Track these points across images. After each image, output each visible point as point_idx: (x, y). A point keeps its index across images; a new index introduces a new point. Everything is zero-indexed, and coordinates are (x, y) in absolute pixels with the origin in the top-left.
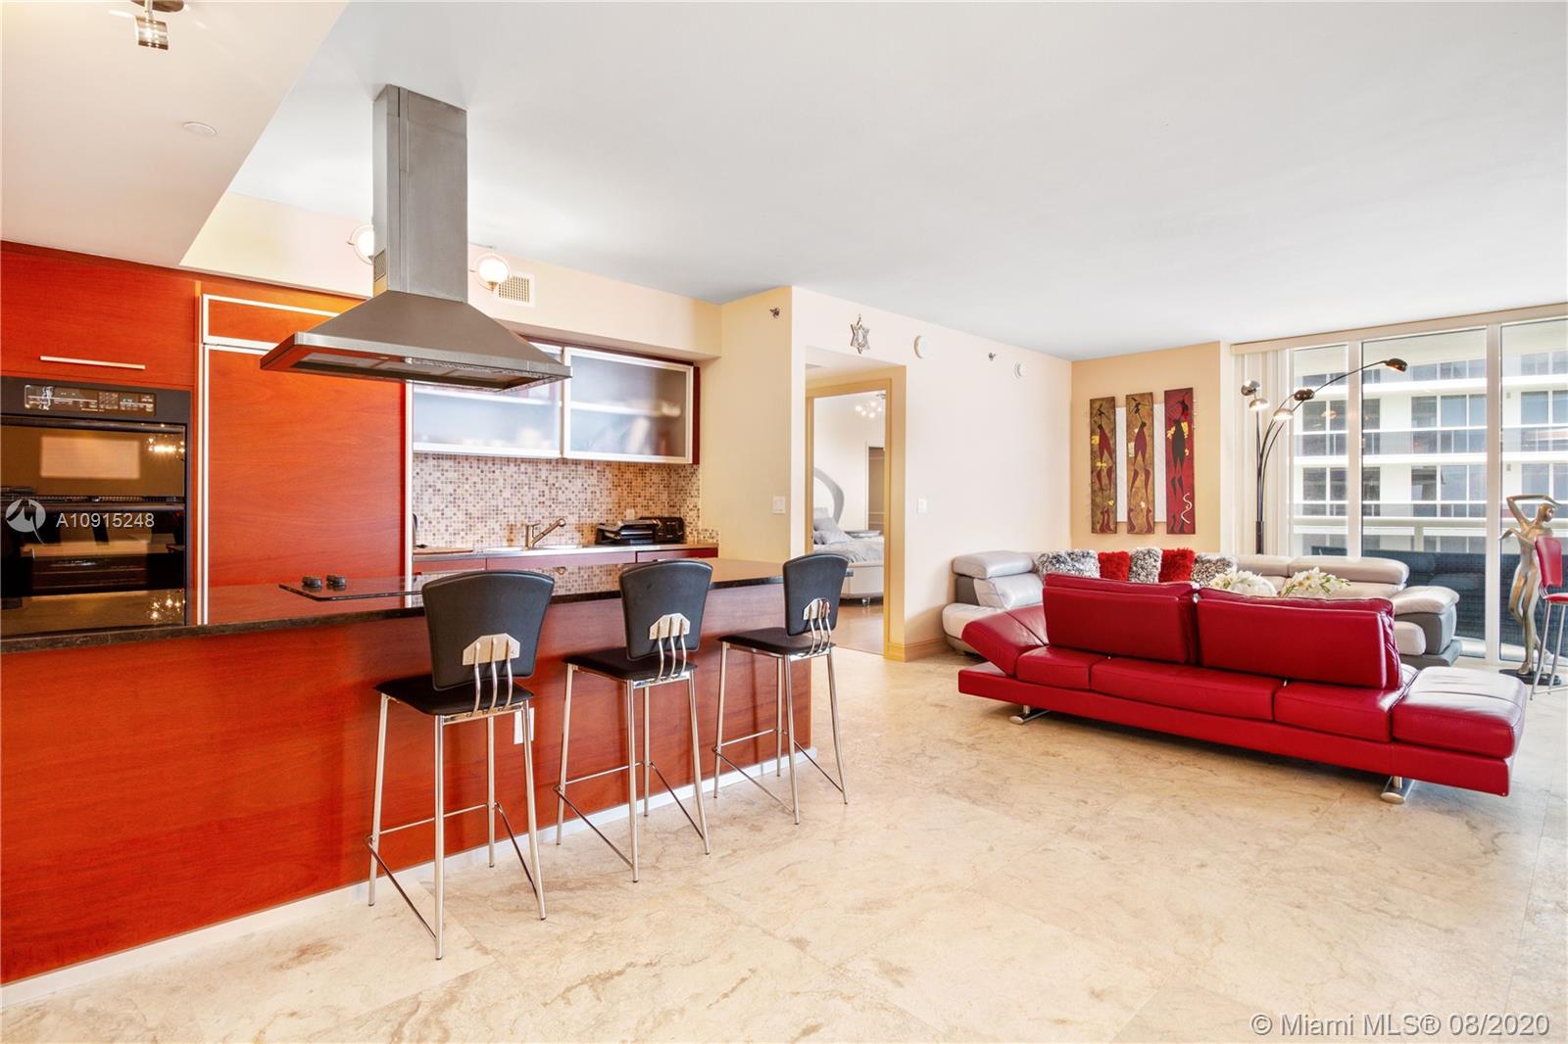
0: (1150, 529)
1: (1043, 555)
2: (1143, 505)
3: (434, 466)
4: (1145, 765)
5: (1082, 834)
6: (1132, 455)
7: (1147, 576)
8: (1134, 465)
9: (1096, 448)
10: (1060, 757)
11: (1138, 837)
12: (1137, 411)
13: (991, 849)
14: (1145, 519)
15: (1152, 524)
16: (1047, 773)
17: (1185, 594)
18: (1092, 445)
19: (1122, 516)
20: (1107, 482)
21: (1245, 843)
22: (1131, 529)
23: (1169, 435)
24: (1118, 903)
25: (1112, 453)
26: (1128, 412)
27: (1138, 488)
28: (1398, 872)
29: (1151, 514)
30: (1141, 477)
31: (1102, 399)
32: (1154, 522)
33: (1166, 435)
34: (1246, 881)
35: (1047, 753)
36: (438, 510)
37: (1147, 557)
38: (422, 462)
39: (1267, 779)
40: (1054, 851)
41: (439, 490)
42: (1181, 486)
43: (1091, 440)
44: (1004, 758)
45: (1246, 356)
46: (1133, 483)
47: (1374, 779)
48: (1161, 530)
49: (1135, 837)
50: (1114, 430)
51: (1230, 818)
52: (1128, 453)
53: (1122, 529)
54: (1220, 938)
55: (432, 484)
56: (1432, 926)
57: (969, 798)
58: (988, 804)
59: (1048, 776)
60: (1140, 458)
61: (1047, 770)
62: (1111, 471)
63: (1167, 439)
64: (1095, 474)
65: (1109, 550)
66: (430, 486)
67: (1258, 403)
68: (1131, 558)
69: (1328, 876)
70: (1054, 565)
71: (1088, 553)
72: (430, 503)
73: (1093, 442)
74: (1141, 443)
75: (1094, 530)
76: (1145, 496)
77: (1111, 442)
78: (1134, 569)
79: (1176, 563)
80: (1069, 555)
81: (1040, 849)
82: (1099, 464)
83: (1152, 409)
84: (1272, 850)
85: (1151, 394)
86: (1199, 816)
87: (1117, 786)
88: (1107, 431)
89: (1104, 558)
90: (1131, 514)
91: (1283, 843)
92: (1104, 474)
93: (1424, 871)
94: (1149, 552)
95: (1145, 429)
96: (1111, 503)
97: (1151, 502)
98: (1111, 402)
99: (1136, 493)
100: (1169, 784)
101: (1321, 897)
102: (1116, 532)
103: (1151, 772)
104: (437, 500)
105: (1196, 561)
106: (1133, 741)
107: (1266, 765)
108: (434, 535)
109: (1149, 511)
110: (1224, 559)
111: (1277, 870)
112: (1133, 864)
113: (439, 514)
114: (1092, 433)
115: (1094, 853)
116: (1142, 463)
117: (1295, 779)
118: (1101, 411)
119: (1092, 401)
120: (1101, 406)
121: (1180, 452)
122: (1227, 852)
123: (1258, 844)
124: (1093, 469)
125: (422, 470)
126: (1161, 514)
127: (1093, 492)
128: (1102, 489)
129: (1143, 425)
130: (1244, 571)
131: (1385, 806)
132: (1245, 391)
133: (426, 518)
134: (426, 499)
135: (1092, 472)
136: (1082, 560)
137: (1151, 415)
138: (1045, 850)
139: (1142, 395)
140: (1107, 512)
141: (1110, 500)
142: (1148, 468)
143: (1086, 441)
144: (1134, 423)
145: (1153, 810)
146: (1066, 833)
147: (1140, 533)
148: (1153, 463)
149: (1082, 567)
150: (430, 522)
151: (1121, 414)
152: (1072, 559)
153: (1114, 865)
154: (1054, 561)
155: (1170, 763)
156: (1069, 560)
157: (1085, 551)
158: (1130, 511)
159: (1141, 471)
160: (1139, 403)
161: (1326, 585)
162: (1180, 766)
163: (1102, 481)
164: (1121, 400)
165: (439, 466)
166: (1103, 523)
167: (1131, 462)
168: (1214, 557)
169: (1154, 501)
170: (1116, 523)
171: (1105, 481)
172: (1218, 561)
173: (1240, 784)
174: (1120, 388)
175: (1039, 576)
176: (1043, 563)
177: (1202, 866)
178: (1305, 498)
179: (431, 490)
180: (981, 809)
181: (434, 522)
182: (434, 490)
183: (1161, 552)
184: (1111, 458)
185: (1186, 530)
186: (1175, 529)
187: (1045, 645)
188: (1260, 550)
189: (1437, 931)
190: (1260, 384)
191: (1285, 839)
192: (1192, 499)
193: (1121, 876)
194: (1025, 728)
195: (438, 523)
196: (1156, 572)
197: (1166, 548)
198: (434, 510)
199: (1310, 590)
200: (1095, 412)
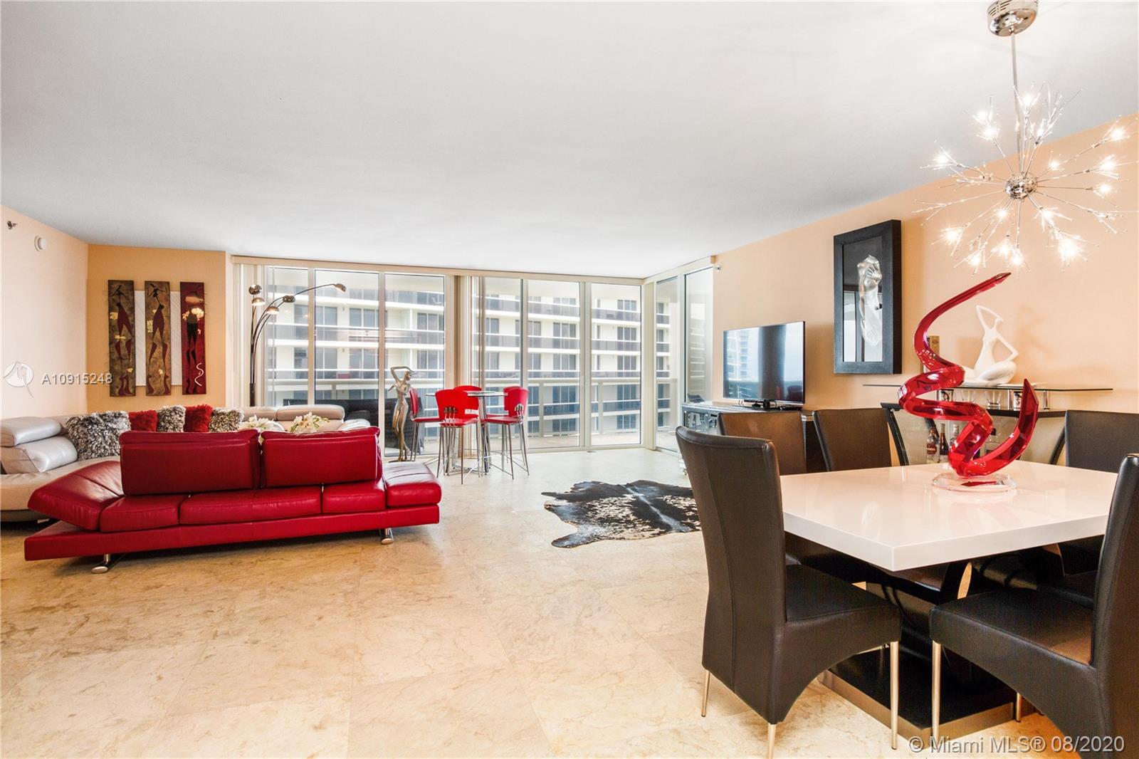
0: (167, 392)
1: (73, 418)
2: (161, 372)
4: (235, 570)
5: (227, 634)
6: (151, 330)
7: (174, 429)
8: (152, 338)
9: (115, 323)
10: (164, 587)
11: (267, 619)
12: (156, 295)
13: (160, 678)
14: (163, 384)
15: (169, 386)
16: (162, 602)
17: (252, 438)
18: (110, 320)
19: (141, 380)
20: (126, 352)
21: (334, 595)
22: (150, 391)
23: (184, 317)
24: (287, 665)
25: (131, 328)
26: (147, 296)
27: (156, 358)
28: (413, 578)
29: (168, 379)
30: (159, 350)
31: (122, 282)
32: (171, 386)
33: (182, 317)
34: (350, 615)
35: (148, 588)
37: (173, 414)
39: (318, 553)
40: (215, 655)
42: (194, 357)
43: (110, 316)
44: (112, 604)
45: (242, 265)
46: (152, 353)
47: (373, 533)
48: (177, 392)
49: (266, 620)
50: (132, 309)
51: (315, 584)
52: (147, 330)
53: (142, 393)
54: (360, 654)
56: (443, 598)
57: (104, 649)
58: (126, 646)
59: (165, 604)
60: (158, 334)
61: (159, 600)
62: (130, 344)
63: (182, 320)
64: (114, 345)
65: (137, 410)
67: (258, 300)
68: (159, 415)
69: (386, 594)
70: (86, 427)
71: (120, 414)
73: (111, 317)
74: (159, 322)
75: (112, 394)
76: (162, 365)
77: (130, 319)
78: (163, 424)
79: (197, 417)
80: (101, 416)
81: (202, 659)
82: (118, 337)
83: (169, 295)
84: (351, 592)
85: (168, 283)
86: (296, 589)
87: (226, 591)
88: (126, 309)
89: (134, 417)
90: (150, 379)
91: (351, 586)
92: (123, 345)
93: (423, 573)
94: (175, 409)
95: (163, 311)
96: (130, 370)
97: (168, 370)
98: (131, 285)
99: (155, 362)
100: (261, 577)
101: (391, 606)
102: (135, 395)
103: (244, 574)
105: (213, 414)
106: (213, 557)
107: (311, 545)
109: (166, 377)
110: (235, 412)
111: (361, 602)
112: (278, 637)
114: (111, 310)
115: (246, 643)
116: (160, 338)
117: (333, 547)
118: (120, 294)
119: (111, 283)
120: (120, 287)
121: (194, 333)
122: (327, 604)
123: (340, 592)
124: (112, 341)
126: (177, 379)
127: (112, 361)
128: (120, 358)
129: (161, 307)
130: (262, 418)
131: (385, 547)
132: (252, 291)
135: (110, 344)
136: (115, 420)
137: (168, 299)
138: (207, 657)
139: (161, 283)
140: (127, 378)
141: (129, 368)
142: (165, 342)
143: (103, 317)
144: (153, 304)
145: (264, 597)
146: (214, 639)
147: (158, 394)
148: (169, 339)
149: (115, 426)
151: (140, 297)
152: (105, 420)
153: (266, 643)
154: (86, 423)
155: (252, 563)
156: (101, 421)
157: (117, 411)
158: (148, 377)
159: (158, 343)
160: (157, 290)
161: (317, 423)
162: (259, 562)
163: (120, 354)
164: (139, 284)
166: (122, 386)
167: (149, 337)
168: (227, 410)
169: (170, 368)
170: (135, 387)
171: (124, 351)
172: (230, 413)
173: (305, 562)
174: (140, 274)
175: (69, 438)
176: (73, 426)
177: (320, 618)
178: (295, 368)
180: (123, 653)
183: (185, 409)
184: (131, 334)
185: (198, 392)
186: (189, 390)
187: (121, 496)
188: (252, 403)
189: (446, 599)
190: (262, 287)
191: (351, 583)
192: (203, 367)
193: (276, 648)
194: (112, 574)
196: (181, 425)
197: (188, 406)
199: (308, 427)
200: (113, 291)
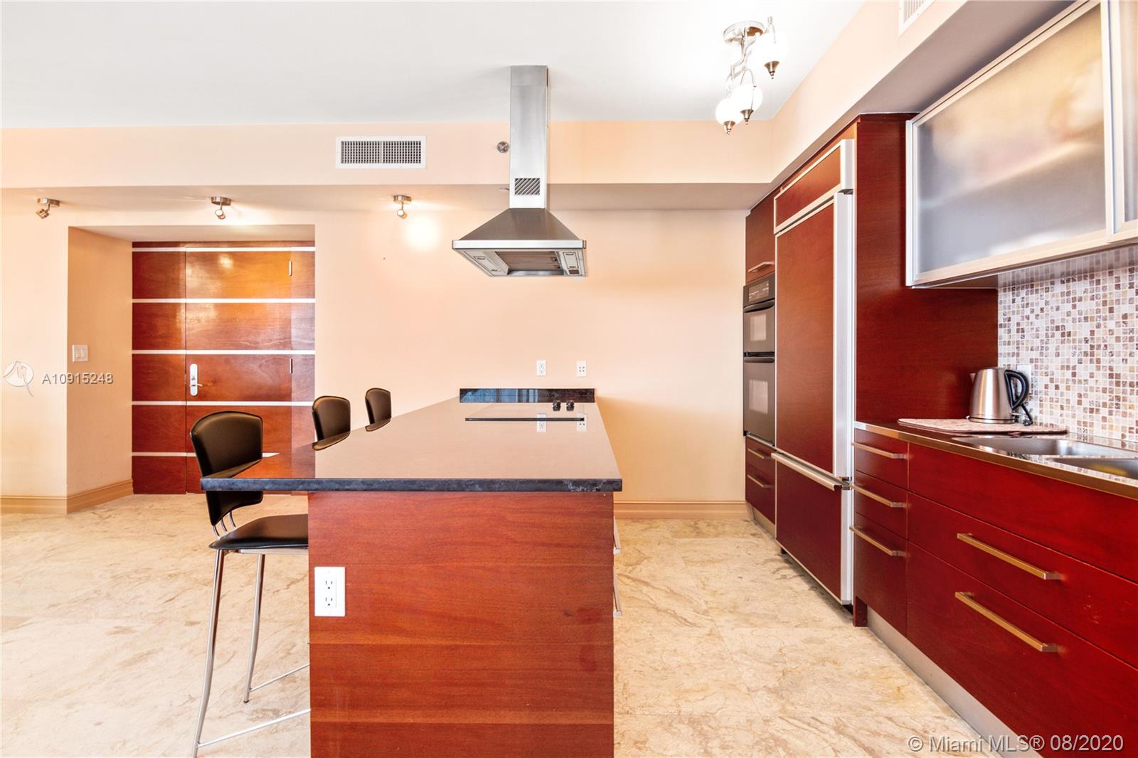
3: (1062, 294)
36: (1068, 367)
38: (1047, 290)
41: (1069, 334)
55: (1060, 324)
66: (1057, 328)
72: (1058, 355)
104: (1066, 350)
108: (1062, 408)
113: (1068, 374)
125: (1047, 303)
133: (1052, 381)
134: (1052, 346)
150: (1057, 387)
165: (1069, 293)
179: (1058, 334)
181: (1062, 387)
182: (1063, 335)
195: (1068, 388)
198: (1062, 367)
